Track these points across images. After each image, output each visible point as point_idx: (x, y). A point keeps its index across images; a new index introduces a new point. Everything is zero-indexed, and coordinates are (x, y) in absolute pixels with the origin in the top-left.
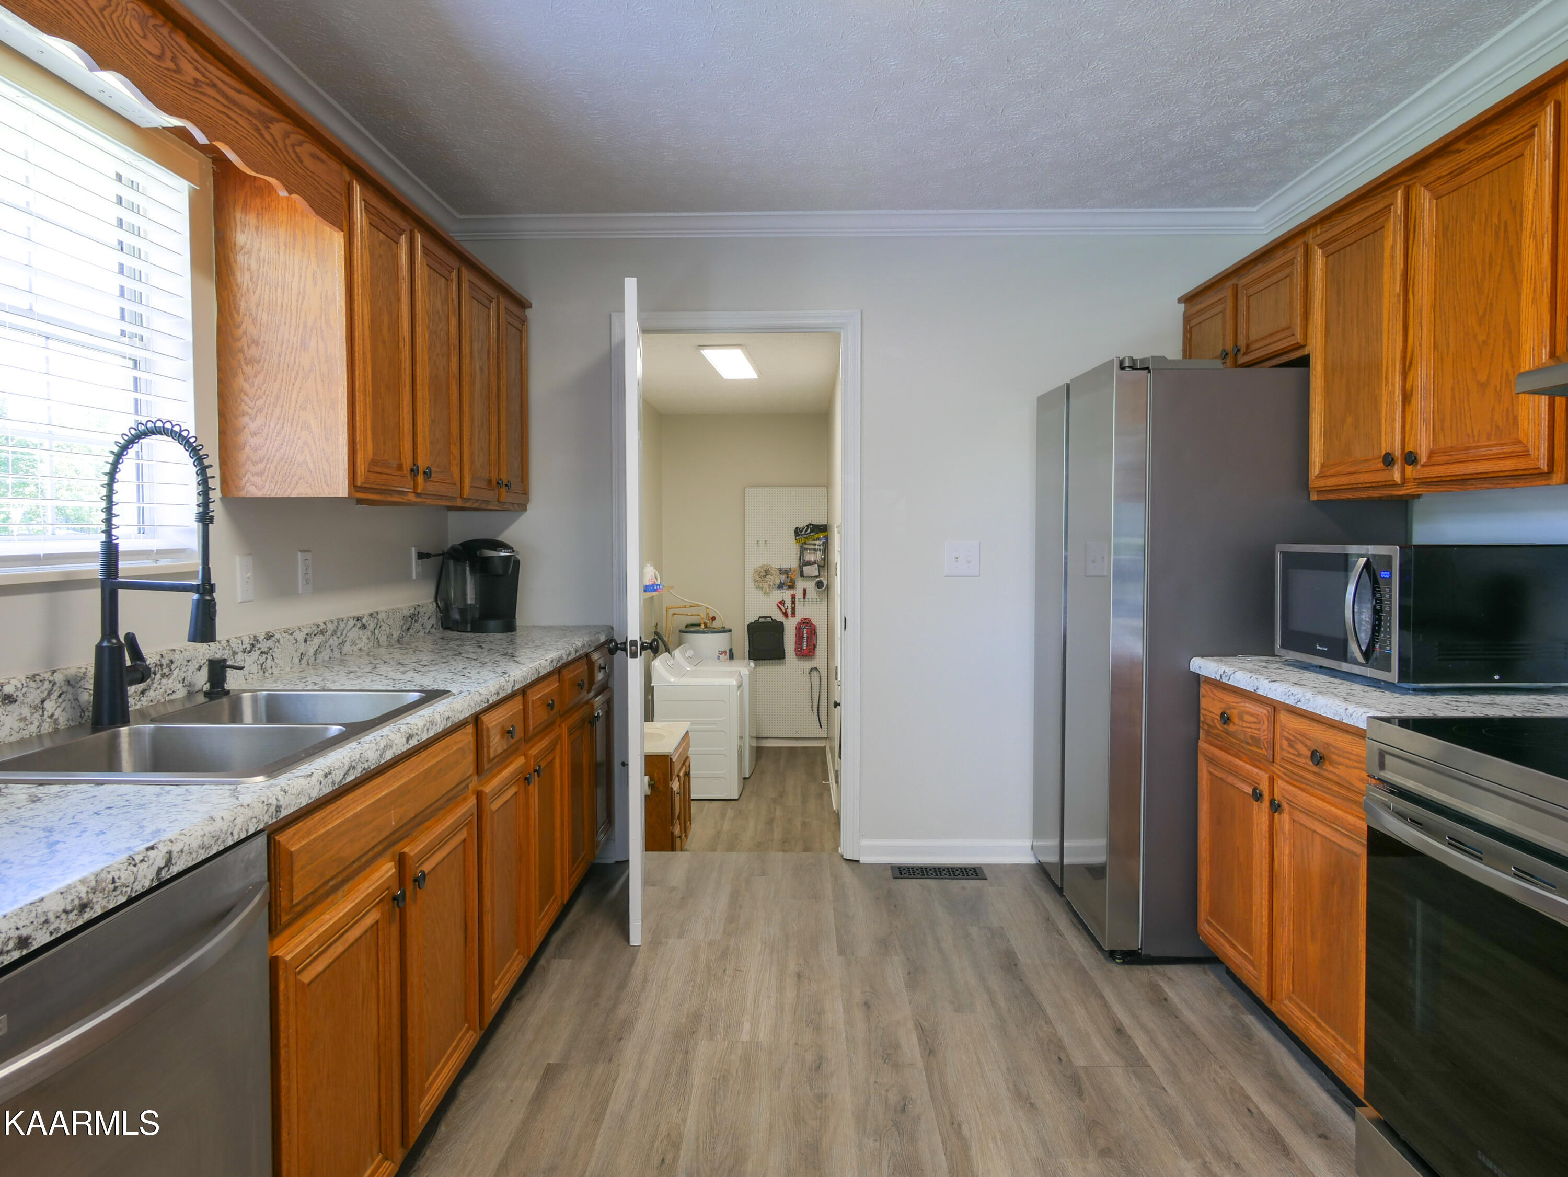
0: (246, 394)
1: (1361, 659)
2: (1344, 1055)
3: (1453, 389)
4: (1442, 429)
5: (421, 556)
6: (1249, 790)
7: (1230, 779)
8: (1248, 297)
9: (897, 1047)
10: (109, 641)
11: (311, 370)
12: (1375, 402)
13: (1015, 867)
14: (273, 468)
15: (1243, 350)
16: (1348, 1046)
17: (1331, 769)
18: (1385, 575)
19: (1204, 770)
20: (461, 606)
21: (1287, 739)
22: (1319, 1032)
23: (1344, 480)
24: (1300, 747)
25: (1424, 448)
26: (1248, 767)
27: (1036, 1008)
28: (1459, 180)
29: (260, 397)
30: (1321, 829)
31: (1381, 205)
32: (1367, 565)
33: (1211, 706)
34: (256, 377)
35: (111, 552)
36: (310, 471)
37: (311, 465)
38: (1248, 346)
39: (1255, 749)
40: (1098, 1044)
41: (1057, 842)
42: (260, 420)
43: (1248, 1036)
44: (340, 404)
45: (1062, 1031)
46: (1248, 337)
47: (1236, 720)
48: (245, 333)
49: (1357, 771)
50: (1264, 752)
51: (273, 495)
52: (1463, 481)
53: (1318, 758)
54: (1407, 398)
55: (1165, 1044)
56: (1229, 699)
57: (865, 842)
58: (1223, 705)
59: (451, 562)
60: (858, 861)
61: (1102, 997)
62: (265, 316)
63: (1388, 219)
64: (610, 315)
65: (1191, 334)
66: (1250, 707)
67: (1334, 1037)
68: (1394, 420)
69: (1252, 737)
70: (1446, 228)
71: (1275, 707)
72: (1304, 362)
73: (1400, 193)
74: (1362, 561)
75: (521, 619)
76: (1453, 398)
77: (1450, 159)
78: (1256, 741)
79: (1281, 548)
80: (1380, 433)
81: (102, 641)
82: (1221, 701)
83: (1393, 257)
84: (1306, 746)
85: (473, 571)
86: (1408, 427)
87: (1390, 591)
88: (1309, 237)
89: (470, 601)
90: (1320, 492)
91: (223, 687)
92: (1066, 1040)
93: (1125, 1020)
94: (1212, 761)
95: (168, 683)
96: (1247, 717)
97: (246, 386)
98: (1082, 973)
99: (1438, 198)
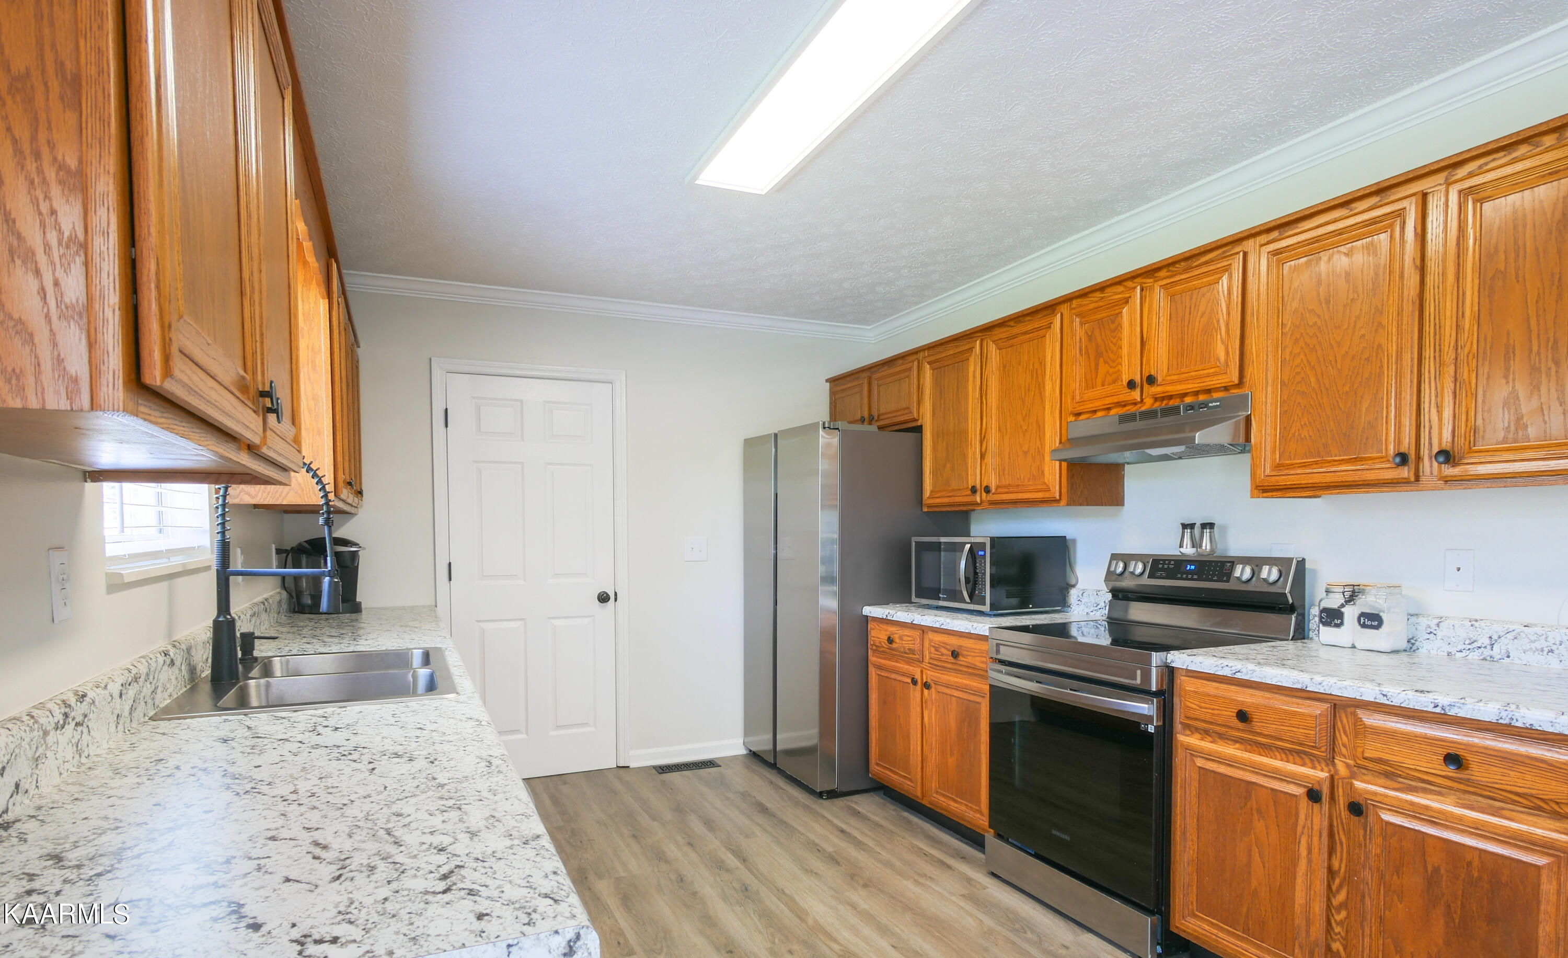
1: (968, 599)
2: (971, 813)
3: (1009, 454)
4: (1004, 474)
5: (279, 551)
6: (909, 681)
7: (893, 676)
8: (879, 386)
9: (723, 861)
10: (225, 617)
12: (964, 457)
13: (735, 758)
15: (876, 418)
16: (974, 807)
17: (963, 659)
18: (981, 553)
19: (873, 672)
21: (934, 647)
22: (956, 805)
23: (946, 500)
24: (943, 650)
25: (993, 484)
26: (906, 667)
27: (794, 830)
28: (1012, 342)
30: (956, 693)
31: (967, 347)
32: (971, 549)
33: (878, 635)
38: (879, 416)
39: (911, 656)
40: (835, 840)
41: (770, 736)
43: (909, 822)
45: (812, 836)
46: (878, 410)
47: (897, 641)
49: (979, 658)
50: (917, 656)
51: (266, 503)
52: (1015, 503)
53: (955, 654)
54: (983, 456)
55: (870, 833)
56: (893, 629)
57: (636, 751)
58: (888, 633)
60: (629, 766)
61: (825, 817)
63: (970, 355)
64: (431, 359)
65: (836, 404)
66: (907, 632)
67: (966, 805)
68: (976, 468)
69: (909, 649)
70: (1004, 367)
71: (923, 630)
72: (919, 430)
73: (978, 342)
74: (968, 546)
76: (1009, 458)
77: (1005, 329)
78: (912, 651)
79: (914, 539)
80: (968, 474)
81: (218, 616)
82: (886, 631)
83: (974, 377)
84: (947, 649)
86: (983, 472)
87: (985, 562)
88: (921, 355)
90: (929, 506)
91: (252, 655)
92: (817, 841)
93: (844, 826)
94: (879, 667)
96: (905, 638)
98: (807, 808)
99: (1000, 349)
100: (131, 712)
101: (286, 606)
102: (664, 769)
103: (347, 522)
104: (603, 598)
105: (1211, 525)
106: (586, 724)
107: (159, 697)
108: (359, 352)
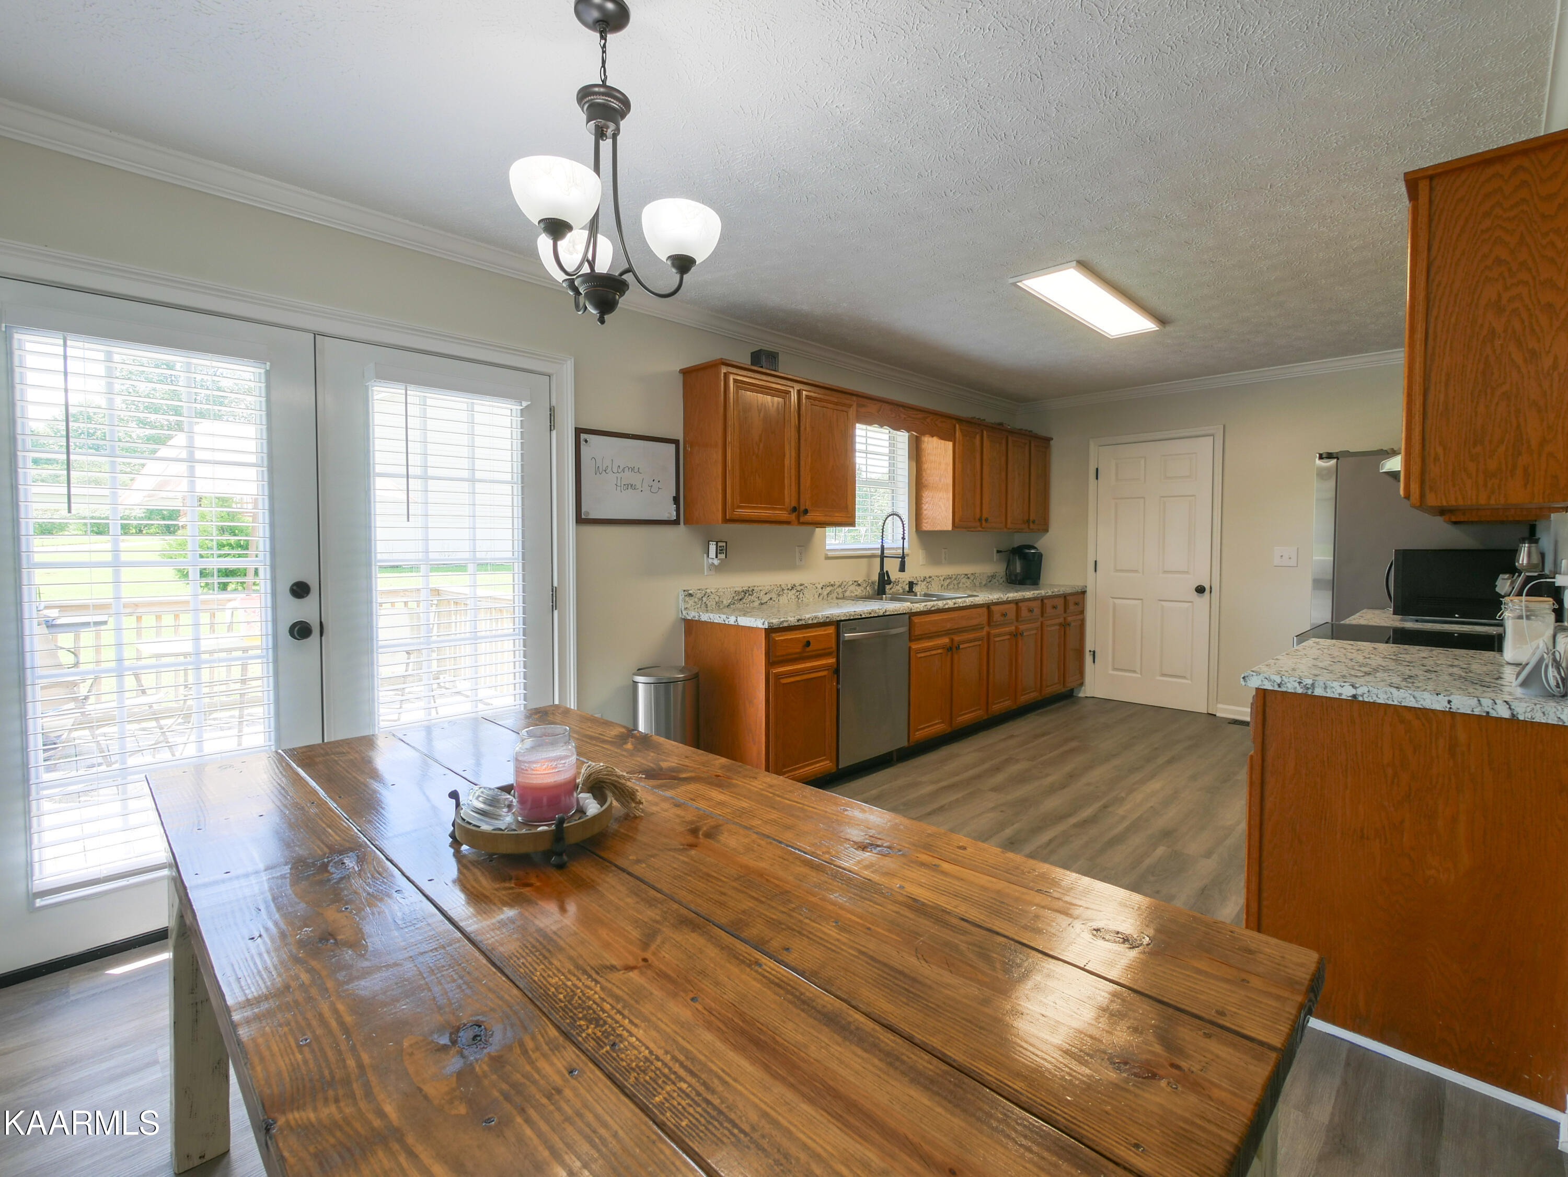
0: (923, 497)
5: (998, 552)
11: (942, 489)
14: (933, 521)
20: (1015, 574)
29: (927, 498)
34: (926, 491)
35: (883, 548)
36: (941, 522)
37: (941, 520)
42: (927, 505)
44: (950, 499)
48: (923, 477)
51: (930, 529)
57: (1220, 706)
59: (1011, 555)
60: (1215, 715)
62: (929, 472)
64: (1089, 440)
81: (880, 572)
85: (1021, 558)
89: (1018, 571)
95: (898, 587)
97: (924, 495)
100: (828, 594)
101: (1004, 579)
102: (1235, 722)
103: (1043, 536)
104: (1201, 590)
106: (1184, 678)
107: (847, 594)
108: (1052, 442)
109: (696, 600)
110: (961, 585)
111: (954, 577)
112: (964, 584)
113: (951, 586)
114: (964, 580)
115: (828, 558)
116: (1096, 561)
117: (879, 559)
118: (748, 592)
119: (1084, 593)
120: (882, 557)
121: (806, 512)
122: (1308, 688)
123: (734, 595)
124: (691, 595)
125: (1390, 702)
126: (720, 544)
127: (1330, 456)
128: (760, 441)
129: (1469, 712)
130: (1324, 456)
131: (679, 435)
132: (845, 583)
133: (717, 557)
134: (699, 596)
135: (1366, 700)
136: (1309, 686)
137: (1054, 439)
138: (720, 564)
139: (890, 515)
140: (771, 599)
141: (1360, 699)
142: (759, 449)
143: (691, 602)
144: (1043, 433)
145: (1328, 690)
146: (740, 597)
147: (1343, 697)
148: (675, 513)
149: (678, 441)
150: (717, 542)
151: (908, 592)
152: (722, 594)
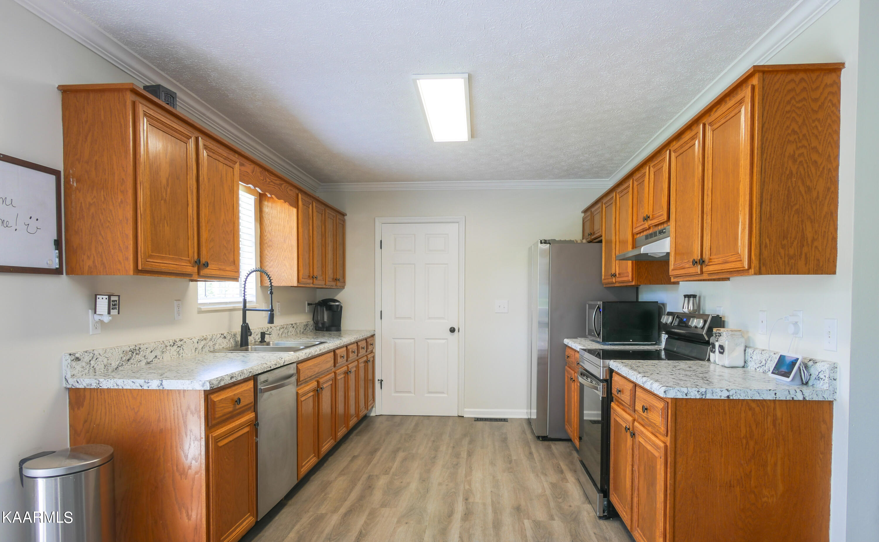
0: (268, 256)
1: (597, 335)
5: (309, 304)
8: (594, 216)
11: (286, 249)
13: (520, 419)
14: (275, 277)
18: (601, 310)
20: (322, 322)
27: (507, 449)
29: (272, 257)
32: (598, 308)
34: (271, 251)
35: (245, 301)
36: (286, 278)
37: (286, 277)
39: (572, 365)
42: (272, 263)
44: (295, 259)
48: (268, 238)
51: (275, 285)
55: (543, 456)
56: (569, 351)
57: (466, 410)
58: (568, 353)
59: (319, 307)
60: (463, 416)
62: (273, 233)
64: (375, 218)
65: (584, 225)
72: (602, 241)
74: (597, 306)
75: (343, 327)
79: (588, 303)
81: (243, 324)
85: (326, 310)
86: (615, 266)
88: (603, 199)
89: (326, 320)
91: (264, 340)
92: (513, 455)
93: (534, 452)
94: (567, 372)
95: (255, 337)
97: (268, 254)
100: (202, 348)
101: (312, 327)
102: (478, 420)
103: (340, 292)
104: (452, 330)
105: (694, 296)
106: (443, 393)
107: (217, 347)
108: (346, 217)
109: (84, 364)
110: (289, 334)
111: (285, 326)
112: (291, 332)
113: (284, 335)
114: (291, 329)
115: (200, 312)
116: (381, 311)
117: (241, 312)
118: (135, 351)
119: (373, 336)
120: (245, 310)
121: (206, 265)
122: (703, 395)
123: (122, 355)
124: (78, 359)
125: (747, 398)
126: (113, 298)
127: (546, 242)
128: (168, 185)
129: (785, 399)
130: (543, 242)
131: (60, 166)
132: (215, 337)
133: (109, 313)
134: (87, 358)
135: (734, 398)
136: (703, 393)
137: (348, 215)
138: (110, 322)
139: (253, 272)
140: (156, 357)
141: (731, 398)
142: (166, 194)
143: (78, 366)
144: (342, 210)
145: (714, 394)
146: (128, 357)
147: (722, 398)
148: (57, 260)
149: (60, 172)
150: (110, 296)
151: (261, 342)
152: (110, 355)
